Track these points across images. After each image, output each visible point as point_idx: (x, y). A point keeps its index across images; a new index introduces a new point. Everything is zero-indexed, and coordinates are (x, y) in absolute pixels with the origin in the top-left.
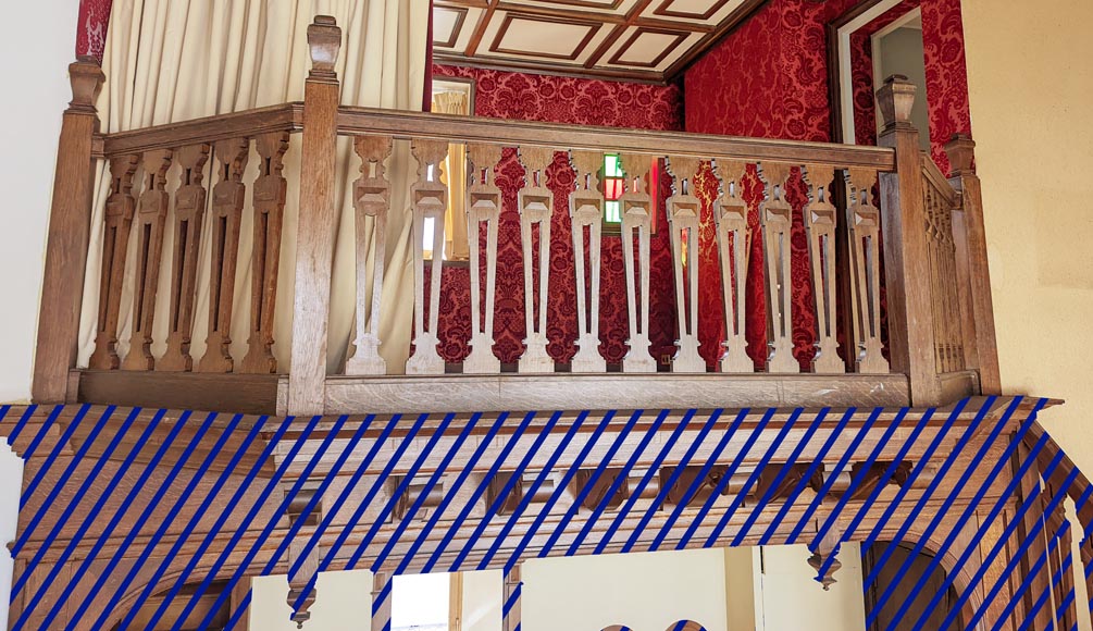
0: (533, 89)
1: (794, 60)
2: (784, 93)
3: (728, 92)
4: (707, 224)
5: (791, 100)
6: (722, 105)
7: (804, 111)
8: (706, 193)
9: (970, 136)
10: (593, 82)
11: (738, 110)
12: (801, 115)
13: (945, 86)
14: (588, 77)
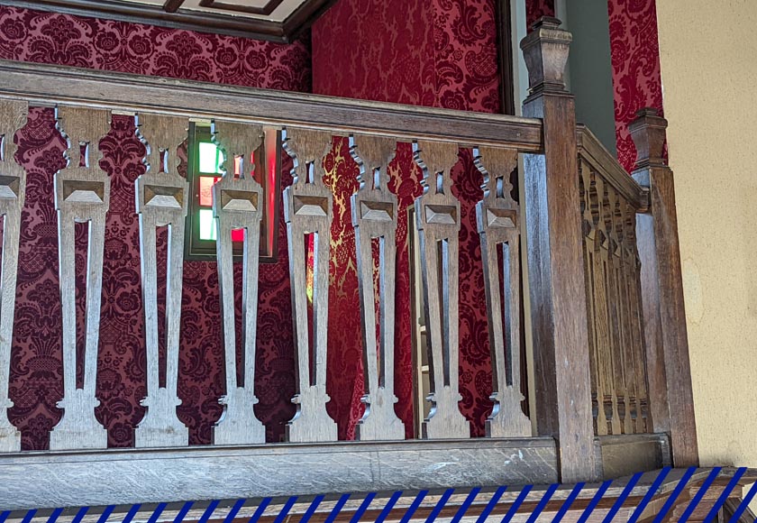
0: (85, 39)
1: (451, 8)
2: (436, 54)
3: (367, 53)
4: (340, 242)
5: (446, 64)
6: (360, 69)
7: (465, 81)
8: (339, 197)
9: (661, 113)
10: (178, 33)
11: (379, 78)
12: (460, 86)
13: (633, 45)
14: (170, 24)
